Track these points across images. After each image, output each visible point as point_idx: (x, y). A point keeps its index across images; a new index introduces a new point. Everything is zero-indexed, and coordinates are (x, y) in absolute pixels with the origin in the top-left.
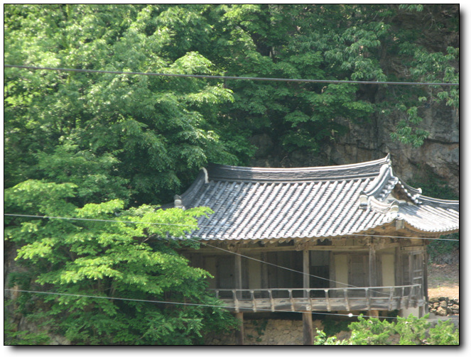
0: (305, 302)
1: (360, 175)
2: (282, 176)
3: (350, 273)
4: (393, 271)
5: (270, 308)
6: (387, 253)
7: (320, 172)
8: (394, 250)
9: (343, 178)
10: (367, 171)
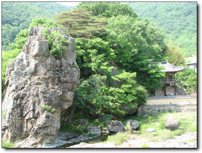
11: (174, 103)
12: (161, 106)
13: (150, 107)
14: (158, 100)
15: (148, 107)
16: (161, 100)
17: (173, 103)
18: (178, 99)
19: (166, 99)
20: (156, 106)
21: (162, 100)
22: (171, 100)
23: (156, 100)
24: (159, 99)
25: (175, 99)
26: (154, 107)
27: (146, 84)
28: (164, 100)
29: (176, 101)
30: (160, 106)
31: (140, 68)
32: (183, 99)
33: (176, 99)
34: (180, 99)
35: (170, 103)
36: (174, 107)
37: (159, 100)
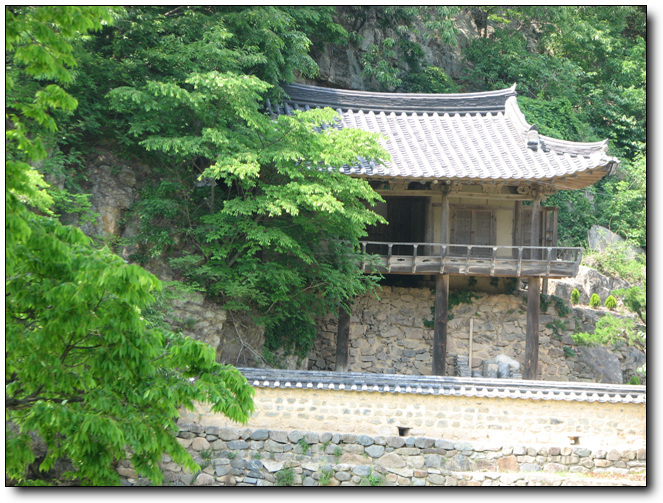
0: (459, 262)
1: (478, 107)
2: (373, 102)
3: (453, 230)
4: (511, 231)
5: (411, 268)
6: (505, 208)
7: (425, 100)
8: (514, 204)
9: (455, 110)
10: (488, 104)
11: (433, 433)
12: (316, 448)
13: (219, 444)
14: (298, 396)
15: (202, 443)
16: (322, 397)
17: (417, 432)
18: (473, 404)
19: (368, 398)
20: (271, 444)
21: (329, 398)
22: (410, 408)
23: (285, 396)
24: (305, 389)
25: (440, 402)
26: (255, 445)
27: (194, 260)
28: (352, 402)
29: (448, 413)
30: (305, 444)
31: (147, 134)
32: (511, 408)
33: (450, 403)
34: (486, 404)
35: (402, 431)
36: (419, 460)
37: (311, 399)
